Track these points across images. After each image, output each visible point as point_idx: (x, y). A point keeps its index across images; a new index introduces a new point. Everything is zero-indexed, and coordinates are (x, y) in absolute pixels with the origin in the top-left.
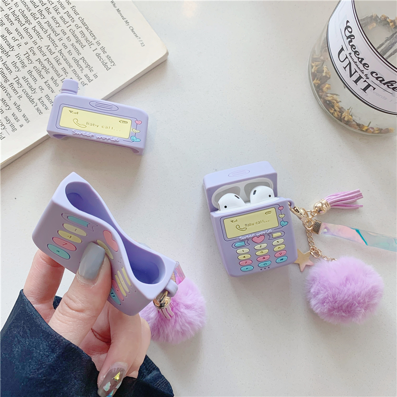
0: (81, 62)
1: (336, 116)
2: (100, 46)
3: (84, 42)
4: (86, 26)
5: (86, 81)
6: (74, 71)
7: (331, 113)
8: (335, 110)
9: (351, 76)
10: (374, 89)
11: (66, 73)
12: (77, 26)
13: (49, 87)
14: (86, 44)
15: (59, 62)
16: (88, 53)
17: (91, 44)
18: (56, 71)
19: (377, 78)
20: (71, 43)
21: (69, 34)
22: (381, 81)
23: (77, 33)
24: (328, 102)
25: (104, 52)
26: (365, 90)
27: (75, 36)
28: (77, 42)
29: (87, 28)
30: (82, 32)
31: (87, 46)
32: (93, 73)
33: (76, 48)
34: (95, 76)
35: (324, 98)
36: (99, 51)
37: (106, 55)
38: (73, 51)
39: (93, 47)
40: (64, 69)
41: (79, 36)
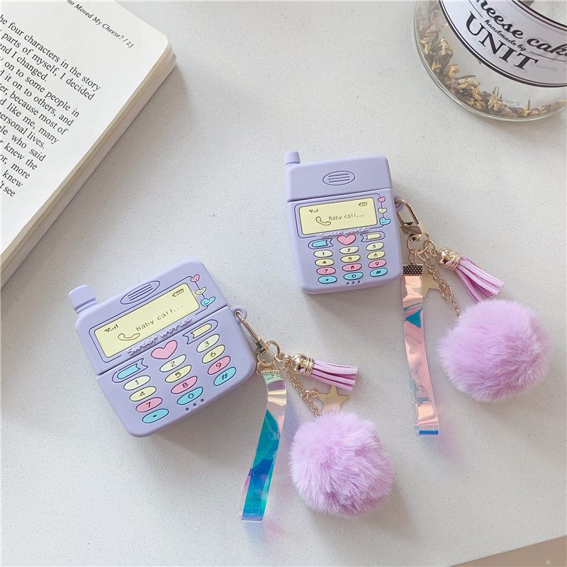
0: (48, 101)
1: (480, 108)
2: (69, 68)
3: (44, 71)
4: (39, 46)
5: (64, 126)
6: (43, 117)
7: (470, 105)
8: (476, 100)
9: (495, 51)
10: (536, 61)
11: (31, 123)
12: (25, 50)
13: (14, 153)
14: (48, 72)
15: (16, 112)
16: (54, 84)
17: (54, 70)
18: (16, 126)
19: (539, 47)
20: (25, 77)
21: (18, 66)
22: (545, 49)
23: (29, 60)
24: (461, 91)
25: (78, 75)
26: (521, 66)
27: (27, 66)
28: (33, 73)
29: (42, 49)
30: (36, 57)
31: (50, 74)
32: (71, 110)
33: (35, 84)
34: (76, 114)
35: (455, 89)
36: (69, 76)
37: (81, 77)
38: (32, 88)
39: (59, 73)
40: (26, 119)
41: (33, 63)
